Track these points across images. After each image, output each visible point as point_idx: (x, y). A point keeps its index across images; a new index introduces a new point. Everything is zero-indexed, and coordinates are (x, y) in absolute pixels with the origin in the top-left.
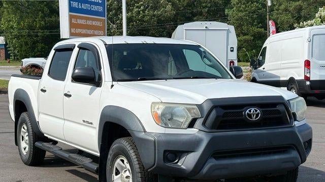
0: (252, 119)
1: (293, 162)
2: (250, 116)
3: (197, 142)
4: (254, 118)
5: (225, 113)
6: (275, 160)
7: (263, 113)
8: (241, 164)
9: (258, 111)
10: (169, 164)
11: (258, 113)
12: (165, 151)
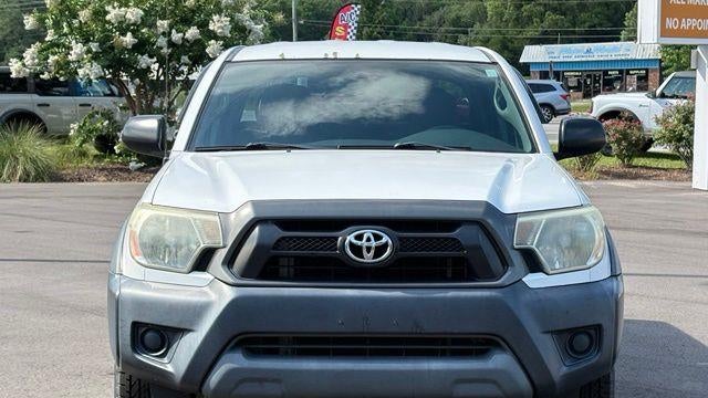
0: (363, 257)
1: (495, 382)
2: (357, 250)
3: (201, 306)
4: (368, 258)
5: (283, 238)
6: (430, 371)
7: (401, 244)
8: (321, 372)
9: (385, 239)
10: (144, 358)
11: (386, 245)
12: (136, 325)
